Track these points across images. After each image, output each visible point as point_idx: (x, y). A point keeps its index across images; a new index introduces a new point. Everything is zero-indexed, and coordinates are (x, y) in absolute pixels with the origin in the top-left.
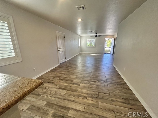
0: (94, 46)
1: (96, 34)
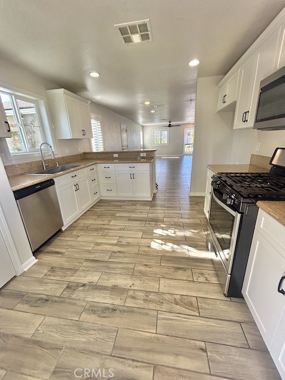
0: (166, 142)
1: (170, 122)
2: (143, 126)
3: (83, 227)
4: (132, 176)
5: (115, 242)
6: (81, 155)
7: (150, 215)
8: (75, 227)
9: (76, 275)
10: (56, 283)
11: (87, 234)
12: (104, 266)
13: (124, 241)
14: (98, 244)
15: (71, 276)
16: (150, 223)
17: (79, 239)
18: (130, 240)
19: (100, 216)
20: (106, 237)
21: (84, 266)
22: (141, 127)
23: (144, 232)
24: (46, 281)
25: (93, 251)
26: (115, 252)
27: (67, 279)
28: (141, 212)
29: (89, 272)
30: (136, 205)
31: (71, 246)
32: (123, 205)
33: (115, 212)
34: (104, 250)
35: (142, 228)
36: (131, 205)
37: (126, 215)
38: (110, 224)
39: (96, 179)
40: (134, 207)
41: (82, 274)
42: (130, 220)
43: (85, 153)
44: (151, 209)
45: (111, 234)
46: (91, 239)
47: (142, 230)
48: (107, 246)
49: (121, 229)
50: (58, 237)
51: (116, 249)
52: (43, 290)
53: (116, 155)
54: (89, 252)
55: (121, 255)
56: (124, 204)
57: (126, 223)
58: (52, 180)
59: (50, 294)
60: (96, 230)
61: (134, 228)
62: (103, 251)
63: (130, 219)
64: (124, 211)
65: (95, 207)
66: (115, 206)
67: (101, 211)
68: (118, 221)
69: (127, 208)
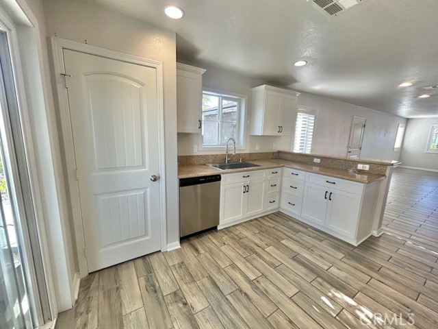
2: (408, 119)
3: (237, 235)
4: (329, 196)
5: (252, 277)
6: (274, 153)
7: (333, 270)
8: (230, 232)
9: (189, 286)
10: (172, 281)
11: (234, 247)
12: (217, 299)
13: (263, 284)
14: (233, 266)
15: (186, 284)
16: (325, 284)
17: (223, 248)
18: (271, 289)
19: (263, 232)
20: (248, 264)
21: (202, 282)
23: (301, 291)
24: (170, 272)
25: (222, 271)
26: (241, 291)
27: (181, 283)
28: (321, 257)
29: (200, 294)
30: (321, 241)
31: (211, 251)
32: (301, 231)
33: (284, 237)
34: (234, 278)
35: (303, 282)
36: (314, 238)
37: (296, 248)
38: (267, 249)
39: (278, 185)
40: (316, 243)
41: (194, 290)
42: (295, 260)
44: (344, 260)
45: (255, 263)
46: (232, 254)
47: (299, 286)
48: (239, 276)
49: (272, 265)
50: (209, 233)
51: (246, 287)
52: (161, 278)
53: (317, 161)
54: (219, 268)
55: (245, 300)
56: (305, 230)
57: (285, 260)
58: (220, 176)
59: (162, 287)
60: (246, 248)
61: (291, 276)
62: (232, 280)
63: (296, 258)
64: (296, 241)
65: (266, 218)
66: (291, 228)
67: (269, 226)
68: (277, 251)
69: (304, 238)
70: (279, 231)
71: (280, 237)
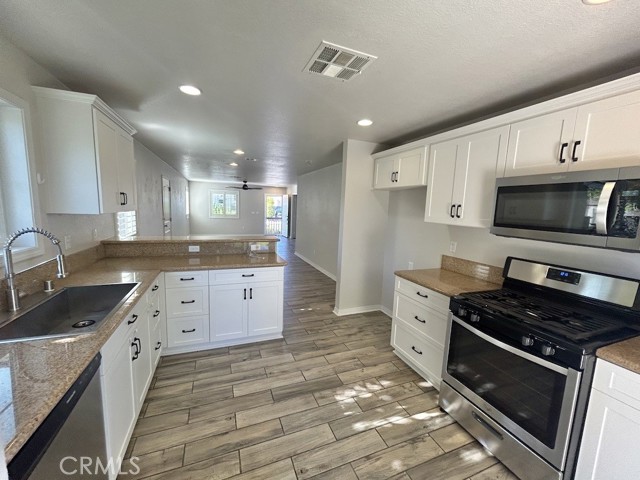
1: (245, 182)
2: (189, 181)
4: (248, 294)
7: (307, 374)
16: (323, 393)
18: (320, 457)
19: (193, 409)
22: (186, 183)
23: (330, 423)
28: (284, 372)
30: (259, 356)
32: (229, 363)
33: (228, 386)
35: (318, 413)
36: (250, 358)
37: (257, 386)
40: (259, 362)
42: (279, 400)
43: (105, 244)
44: (297, 358)
47: (322, 420)
49: (276, 433)
53: (194, 249)
56: (230, 357)
57: (275, 411)
58: (99, 353)
60: (215, 459)
63: (276, 397)
64: (245, 378)
65: (158, 384)
66: (213, 368)
67: (186, 391)
68: (252, 412)
69: (245, 368)
70: (209, 384)
71: (226, 391)
